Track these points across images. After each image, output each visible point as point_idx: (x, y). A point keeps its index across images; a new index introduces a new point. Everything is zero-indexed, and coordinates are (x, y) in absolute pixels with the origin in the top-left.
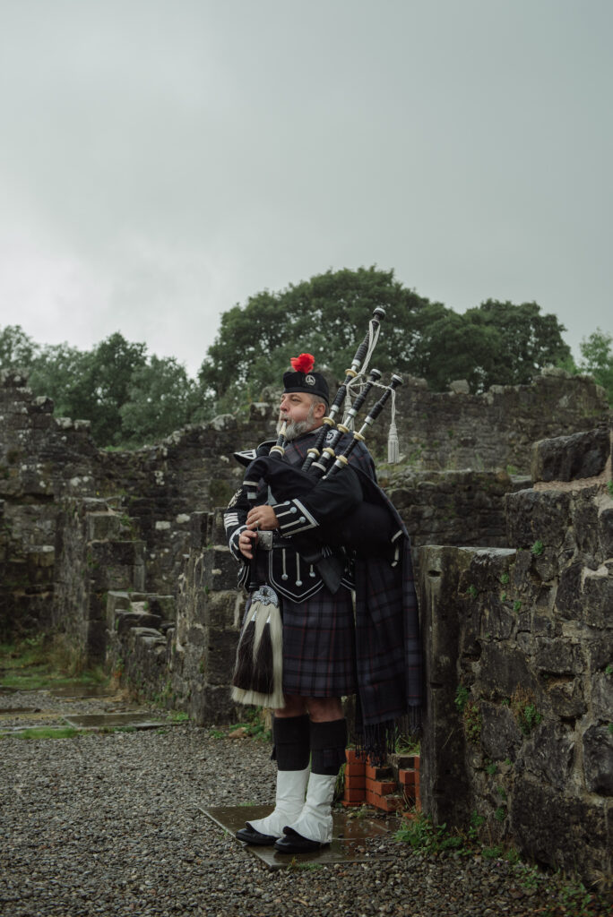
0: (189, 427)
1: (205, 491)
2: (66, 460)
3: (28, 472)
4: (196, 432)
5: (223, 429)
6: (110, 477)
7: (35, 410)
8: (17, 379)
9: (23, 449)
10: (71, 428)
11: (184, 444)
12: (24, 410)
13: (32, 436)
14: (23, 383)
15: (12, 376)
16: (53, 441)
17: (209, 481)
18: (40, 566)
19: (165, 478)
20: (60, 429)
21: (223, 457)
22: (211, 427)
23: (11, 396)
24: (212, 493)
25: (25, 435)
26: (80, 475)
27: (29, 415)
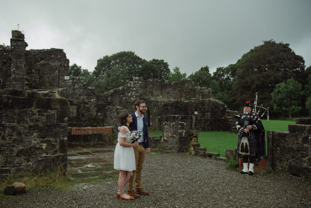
0: (115, 89)
1: (118, 102)
2: (90, 96)
3: (83, 98)
4: (116, 90)
5: (121, 90)
6: (99, 99)
7: (84, 85)
8: (80, 79)
9: (82, 93)
10: (91, 89)
11: (114, 93)
12: (82, 85)
13: (83, 91)
14: (81, 80)
15: (79, 78)
16: (88, 92)
17: (119, 100)
18: (98, 119)
19: (110, 100)
20: (89, 89)
21: (121, 95)
22: (119, 89)
23: (79, 82)
24: (119, 103)
25: (82, 91)
26: (93, 99)
27: (83, 86)
